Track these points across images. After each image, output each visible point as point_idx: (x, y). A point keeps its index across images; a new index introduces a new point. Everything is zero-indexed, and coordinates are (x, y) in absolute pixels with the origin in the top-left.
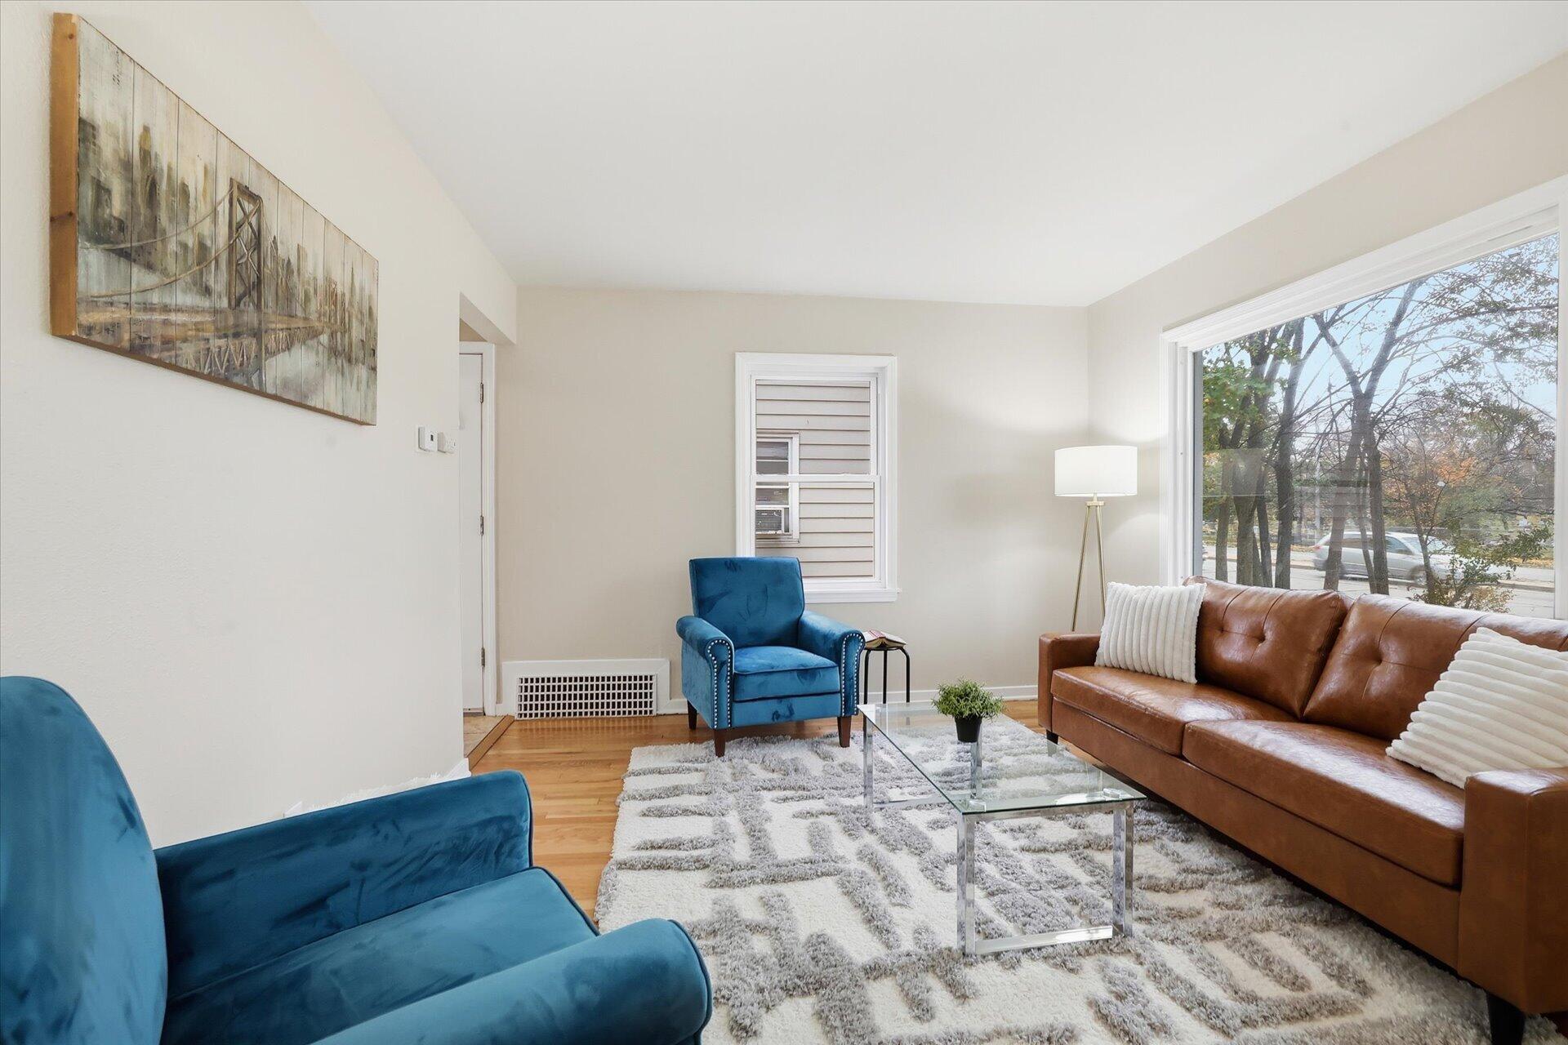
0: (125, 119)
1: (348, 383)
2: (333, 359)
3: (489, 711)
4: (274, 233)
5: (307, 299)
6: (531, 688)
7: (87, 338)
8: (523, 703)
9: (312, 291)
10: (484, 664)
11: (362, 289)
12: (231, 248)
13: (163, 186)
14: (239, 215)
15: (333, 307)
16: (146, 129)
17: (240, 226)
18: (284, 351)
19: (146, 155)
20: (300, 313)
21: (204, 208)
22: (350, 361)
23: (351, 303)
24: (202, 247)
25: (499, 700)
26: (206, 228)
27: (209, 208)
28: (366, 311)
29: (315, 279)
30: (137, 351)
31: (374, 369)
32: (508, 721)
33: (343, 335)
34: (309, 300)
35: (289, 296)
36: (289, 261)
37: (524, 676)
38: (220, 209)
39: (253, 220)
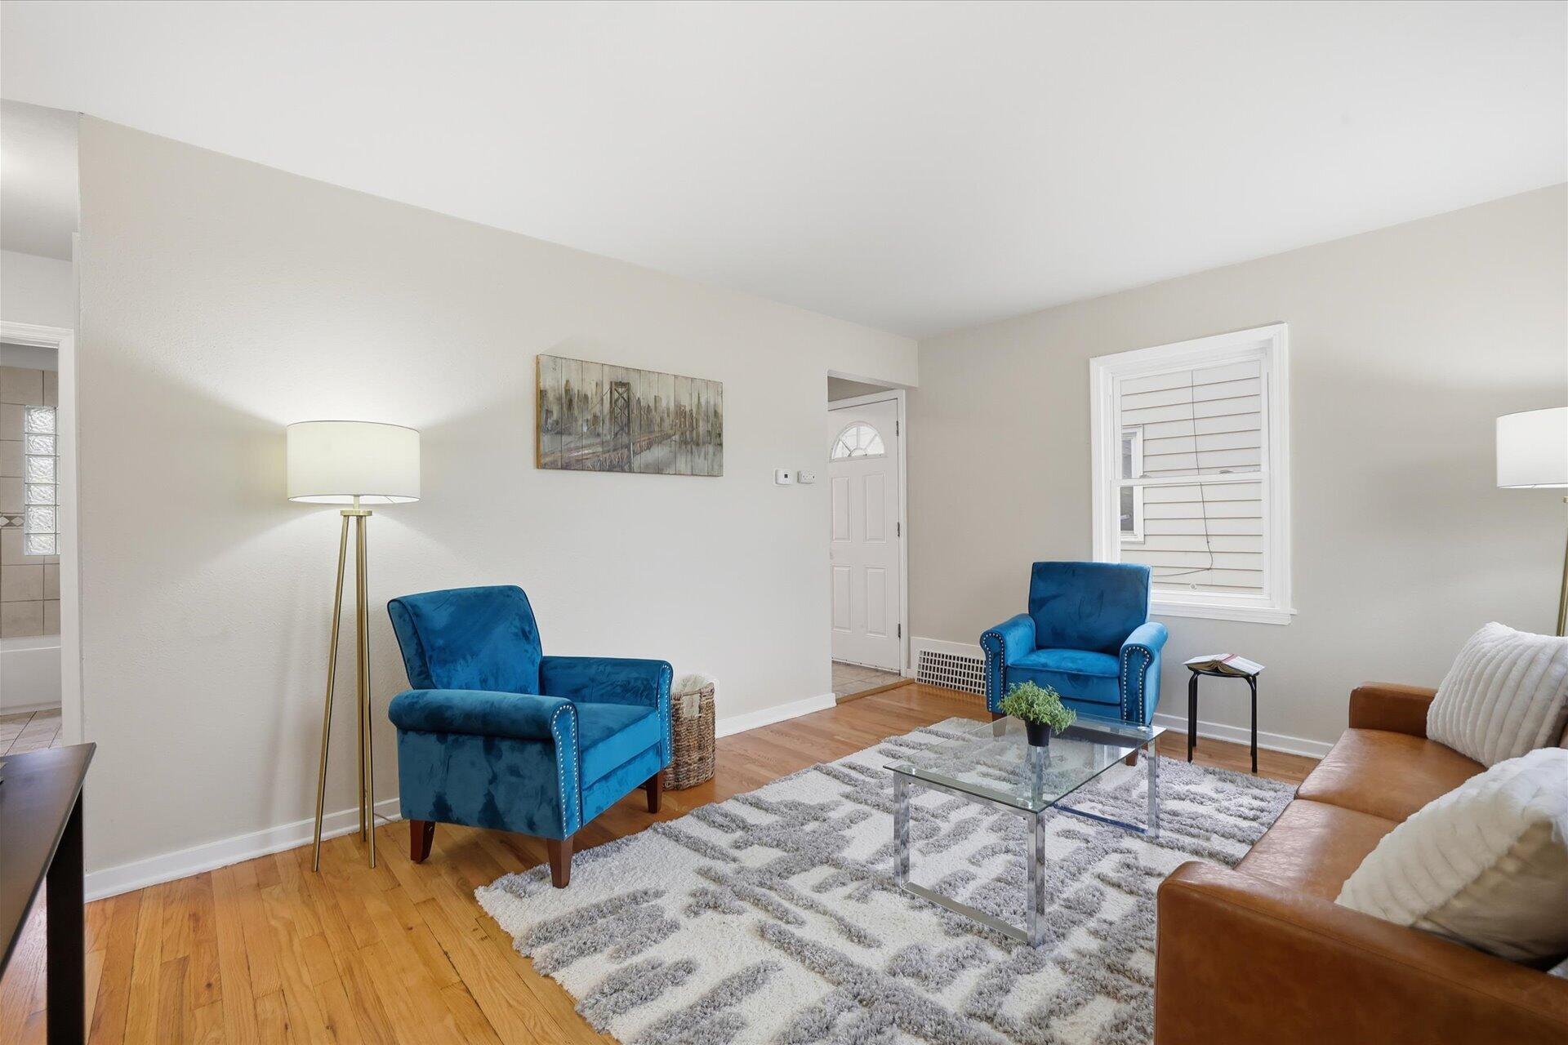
0: (558, 382)
1: (697, 457)
2: (684, 447)
3: (903, 674)
4: (638, 395)
5: (662, 420)
6: (929, 659)
7: (553, 466)
8: (921, 670)
9: (666, 415)
10: (899, 636)
11: (707, 403)
12: (612, 412)
13: (575, 400)
14: (616, 395)
15: (682, 420)
16: (567, 381)
17: (617, 400)
18: (645, 450)
19: (567, 391)
20: (656, 428)
21: (596, 400)
22: (698, 445)
23: (698, 413)
24: (595, 417)
25: (909, 667)
26: (597, 410)
27: (599, 399)
28: (711, 413)
29: (668, 409)
30: (566, 467)
31: (721, 445)
32: (910, 682)
33: (691, 432)
34: (664, 421)
35: (650, 422)
36: (649, 406)
37: (923, 650)
38: (605, 398)
39: (625, 395)
